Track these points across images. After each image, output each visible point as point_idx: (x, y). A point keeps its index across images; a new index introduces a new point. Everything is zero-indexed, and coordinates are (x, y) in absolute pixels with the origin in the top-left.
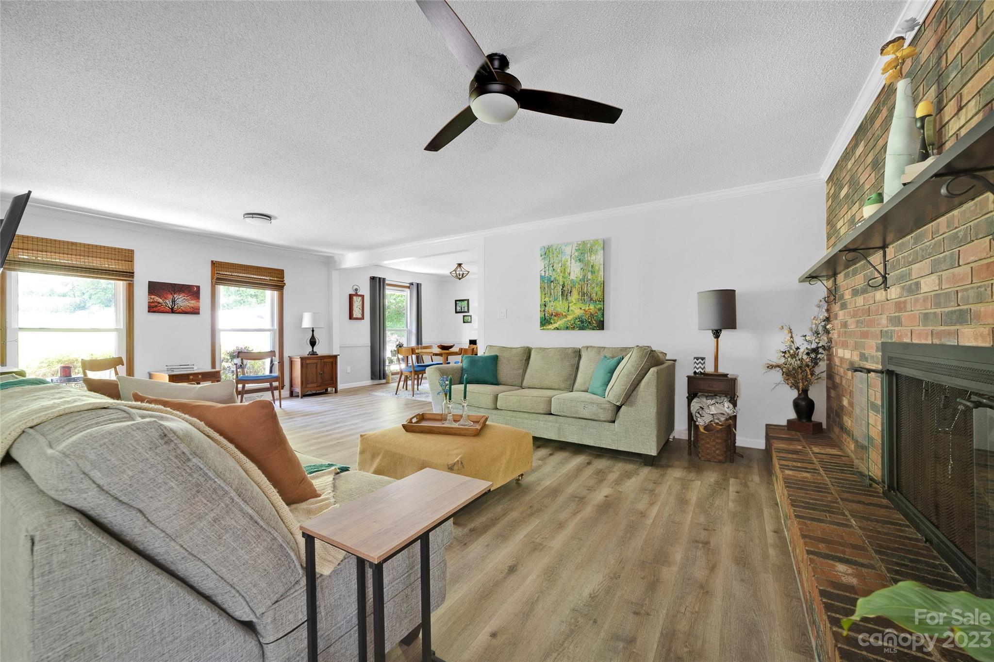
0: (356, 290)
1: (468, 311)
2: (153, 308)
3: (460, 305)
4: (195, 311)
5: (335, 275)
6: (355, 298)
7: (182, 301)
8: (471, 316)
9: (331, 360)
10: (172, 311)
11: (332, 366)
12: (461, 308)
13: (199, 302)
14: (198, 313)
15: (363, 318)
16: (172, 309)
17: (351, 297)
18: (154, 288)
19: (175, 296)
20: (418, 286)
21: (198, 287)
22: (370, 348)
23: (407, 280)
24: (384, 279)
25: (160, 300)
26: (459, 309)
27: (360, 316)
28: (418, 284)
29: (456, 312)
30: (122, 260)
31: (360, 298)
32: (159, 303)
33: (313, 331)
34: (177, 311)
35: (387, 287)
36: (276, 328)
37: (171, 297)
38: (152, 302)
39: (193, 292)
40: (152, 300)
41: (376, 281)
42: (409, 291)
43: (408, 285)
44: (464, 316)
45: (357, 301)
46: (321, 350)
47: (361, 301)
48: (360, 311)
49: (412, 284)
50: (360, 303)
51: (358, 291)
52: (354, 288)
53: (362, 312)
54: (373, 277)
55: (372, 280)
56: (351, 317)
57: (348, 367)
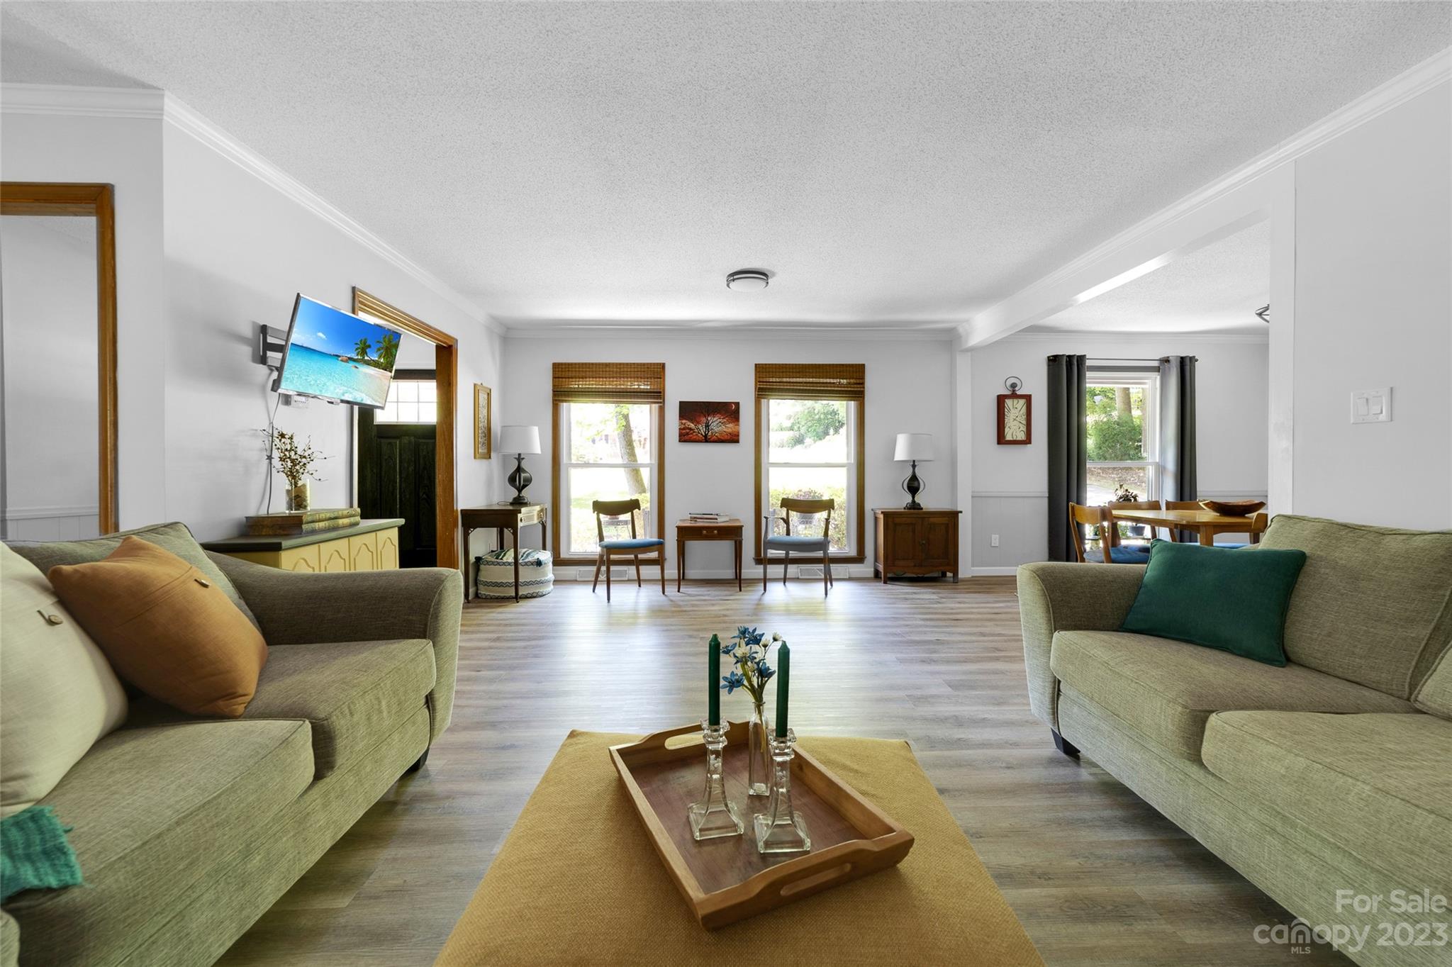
0: (1014, 386)
2: (685, 437)
4: (734, 439)
5: (963, 363)
6: (1009, 402)
7: (717, 425)
9: (944, 520)
10: (706, 440)
11: (947, 532)
13: (738, 425)
14: (737, 441)
15: (1028, 441)
16: (706, 436)
17: (1001, 400)
18: (688, 410)
19: (709, 419)
20: (1185, 367)
21: (737, 404)
22: (1046, 501)
23: (1154, 353)
24: (1081, 359)
25: (692, 426)
27: (1021, 436)
28: (1183, 359)
30: (651, 378)
31: (1022, 402)
32: (690, 429)
33: (914, 466)
34: (711, 440)
35: (1088, 374)
36: (853, 461)
37: (704, 420)
38: (684, 429)
39: (730, 411)
40: (683, 426)
41: (1060, 364)
42: (1159, 377)
43: (1156, 364)
45: (1015, 410)
46: (930, 500)
47: (1025, 407)
48: (1022, 428)
49: (1166, 361)
50: (1021, 412)
51: (1017, 389)
52: (1009, 383)
53: (1025, 430)
54: (1052, 356)
55: (1051, 363)
56: (1001, 439)
57: (993, 536)
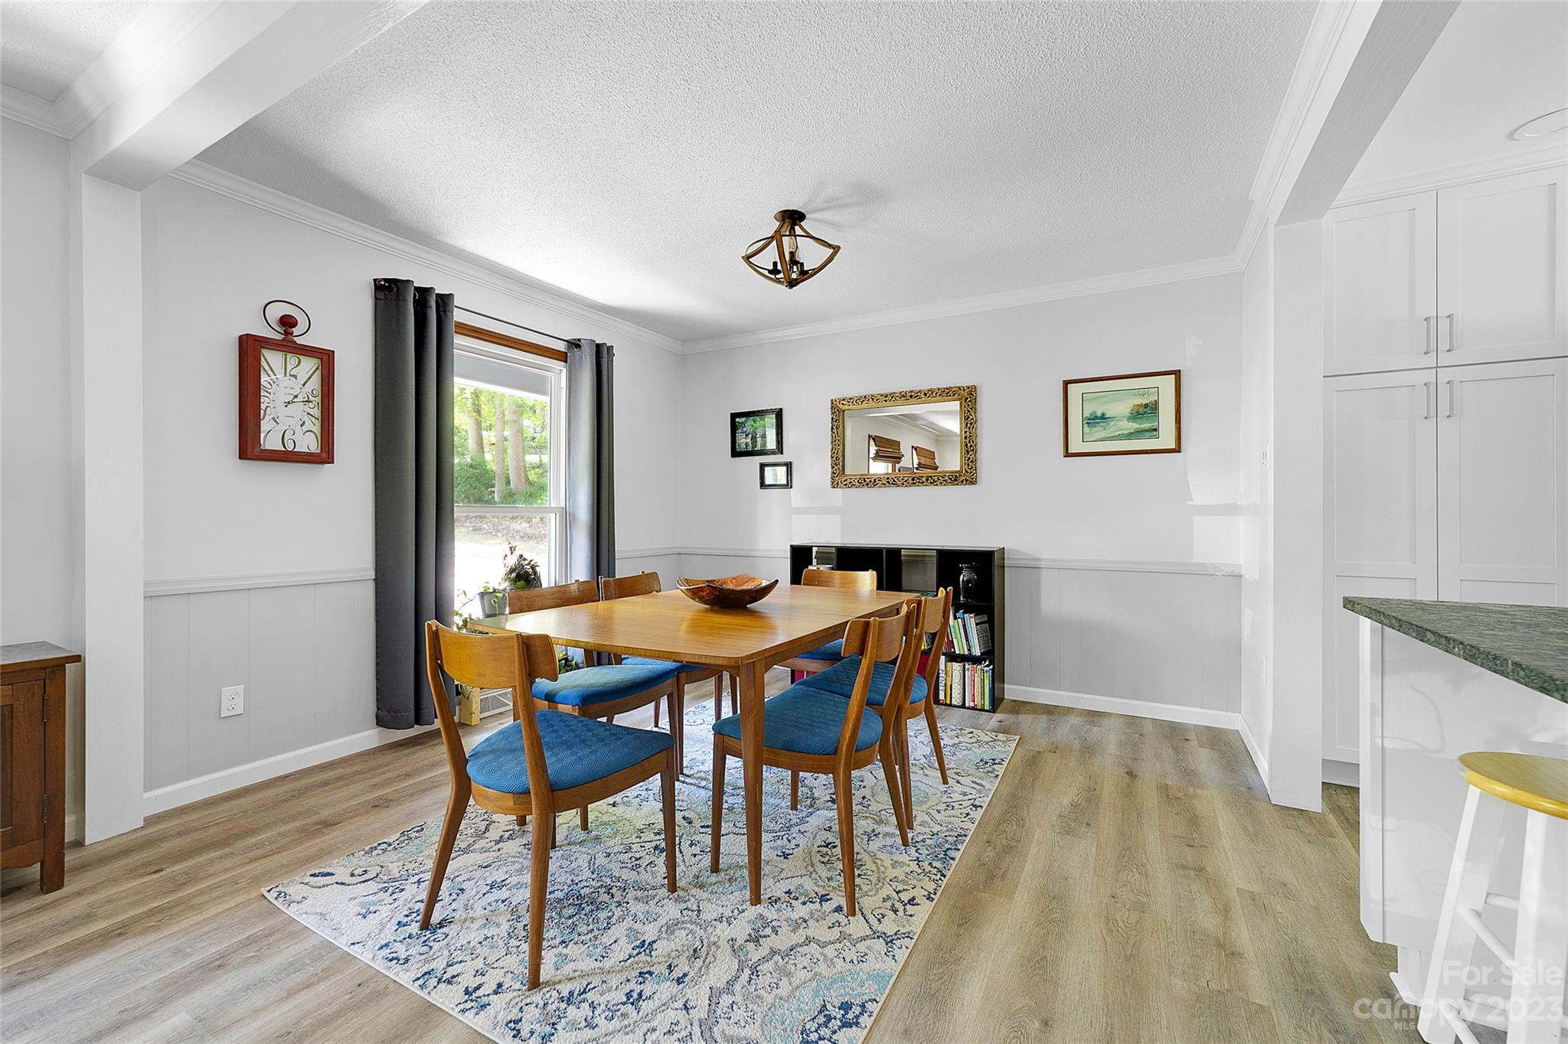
0: (288, 322)
1: (780, 449)
3: (748, 428)
6: (272, 359)
8: (789, 466)
12: (754, 439)
15: (325, 455)
17: (249, 349)
20: (601, 355)
22: (370, 587)
23: (559, 329)
24: (444, 301)
26: (743, 441)
27: (306, 446)
28: (598, 346)
29: (735, 453)
31: (309, 365)
41: (400, 301)
43: (561, 347)
44: (762, 466)
45: (291, 380)
47: (317, 378)
48: (308, 426)
49: (575, 344)
50: (309, 388)
51: (296, 331)
52: (276, 312)
53: (317, 429)
54: (386, 280)
55: (381, 295)
56: (249, 447)
57: (227, 691)
